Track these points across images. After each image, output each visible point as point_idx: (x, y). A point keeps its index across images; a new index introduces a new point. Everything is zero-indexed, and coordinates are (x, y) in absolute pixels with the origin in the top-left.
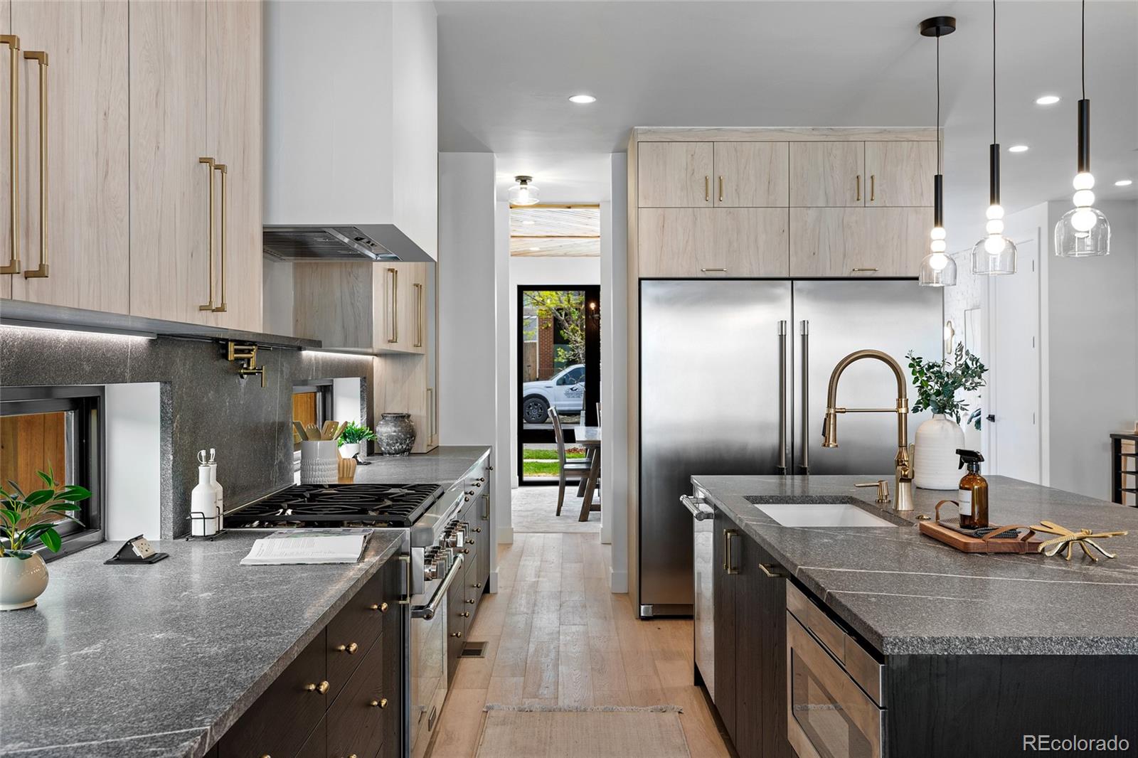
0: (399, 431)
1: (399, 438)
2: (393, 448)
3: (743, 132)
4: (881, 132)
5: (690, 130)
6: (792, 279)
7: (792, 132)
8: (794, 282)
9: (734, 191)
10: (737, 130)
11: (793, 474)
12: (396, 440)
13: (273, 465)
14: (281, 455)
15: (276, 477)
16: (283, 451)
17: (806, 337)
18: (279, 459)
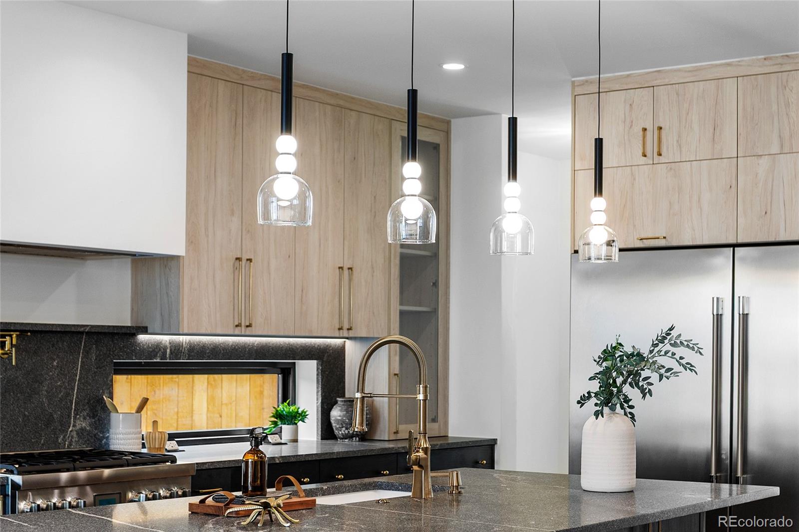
0: (344, 416)
1: (344, 422)
2: (340, 432)
3: (686, 71)
5: (628, 76)
6: (734, 246)
7: (741, 65)
8: (736, 248)
9: (675, 142)
10: (679, 70)
11: (731, 483)
12: (342, 424)
13: (64, 430)
14: (83, 423)
15: (71, 441)
16: (88, 420)
17: (745, 317)
18: (78, 427)
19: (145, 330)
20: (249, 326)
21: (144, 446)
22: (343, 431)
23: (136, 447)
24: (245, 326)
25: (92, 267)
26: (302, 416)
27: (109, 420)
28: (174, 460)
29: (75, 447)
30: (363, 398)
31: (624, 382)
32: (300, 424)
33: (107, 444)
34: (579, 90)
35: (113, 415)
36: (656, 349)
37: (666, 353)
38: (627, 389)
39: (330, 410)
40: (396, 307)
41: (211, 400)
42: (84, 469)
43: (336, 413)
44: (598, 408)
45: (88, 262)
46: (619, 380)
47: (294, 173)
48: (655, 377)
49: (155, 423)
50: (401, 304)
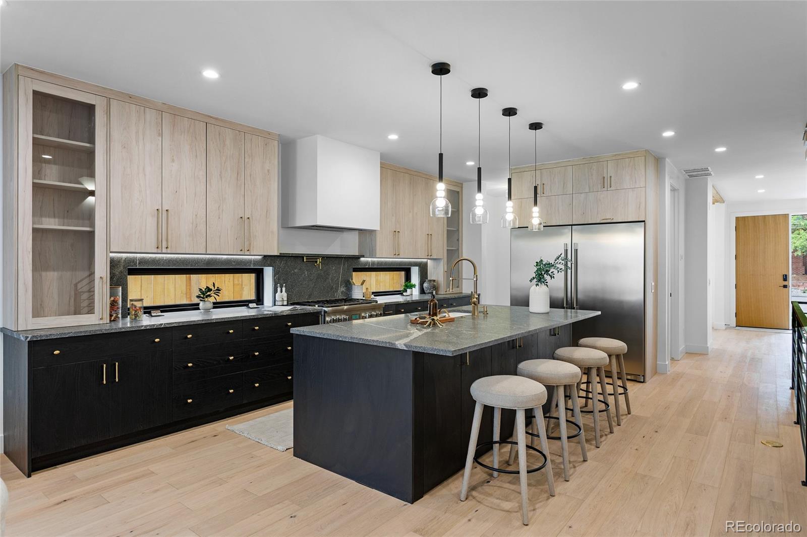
0: (428, 286)
3: (553, 164)
4: (615, 155)
6: (572, 225)
7: (573, 161)
9: (549, 189)
10: (550, 164)
12: (427, 289)
13: (337, 292)
14: (343, 289)
15: (339, 295)
16: (345, 288)
17: (576, 251)
18: (341, 290)
19: (363, 256)
20: (399, 255)
21: (364, 297)
22: (428, 291)
23: (361, 297)
24: (397, 255)
25: (346, 235)
26: (414, 286)
27: (352, 289)
28: (377, 302)
29: (341, 298)
30: (453, 280)
31: (544, 274)
32: (413, 288)
33: (351, 296)
34: (513, 171)
35: (353, 286)
36: (556, 262)
37: (560, 263)
38: (545, 276)
39: (423, 284)
40: (446, 248)
41: (377, 280)
42: (347, 305)
43: (425, 285)
44: (537, 283)
45: (345, 233)
46: (543, 273)
47: (444, 197)
48: (556, 272)
49: (367, 289)
50: (447, 247)
